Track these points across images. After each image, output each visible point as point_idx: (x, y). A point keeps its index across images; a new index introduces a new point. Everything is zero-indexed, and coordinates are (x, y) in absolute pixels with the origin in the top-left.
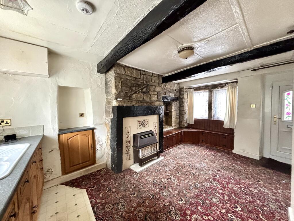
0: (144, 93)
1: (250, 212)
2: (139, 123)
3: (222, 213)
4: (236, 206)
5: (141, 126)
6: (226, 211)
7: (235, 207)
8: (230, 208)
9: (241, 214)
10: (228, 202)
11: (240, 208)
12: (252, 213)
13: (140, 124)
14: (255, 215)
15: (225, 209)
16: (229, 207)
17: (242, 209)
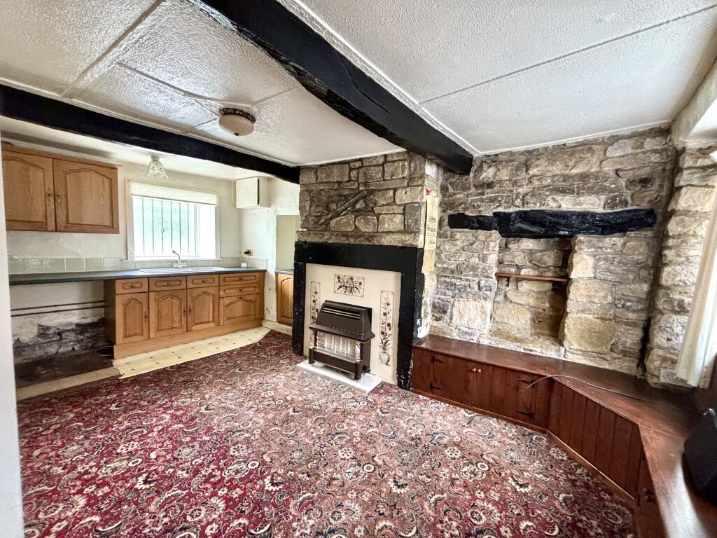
0: (358, 213)
1: (120, 502)
2: (339, 281)
3: (152, 451)
4: (150, 482)
5: (342, 290)
6: (151, 459)
7: (149, 480)
8: (152, 468)
9: (127, 482)
10: (167, 472)
11: (141, 489)
12: (114, 506)
13: (340, 284)
14: (107, 507)
15: (156, 459)
16: (155, 468)
17: (137, 490)
